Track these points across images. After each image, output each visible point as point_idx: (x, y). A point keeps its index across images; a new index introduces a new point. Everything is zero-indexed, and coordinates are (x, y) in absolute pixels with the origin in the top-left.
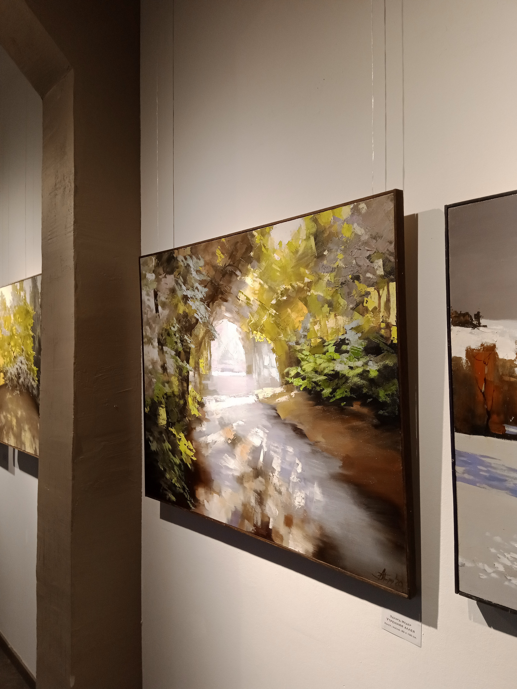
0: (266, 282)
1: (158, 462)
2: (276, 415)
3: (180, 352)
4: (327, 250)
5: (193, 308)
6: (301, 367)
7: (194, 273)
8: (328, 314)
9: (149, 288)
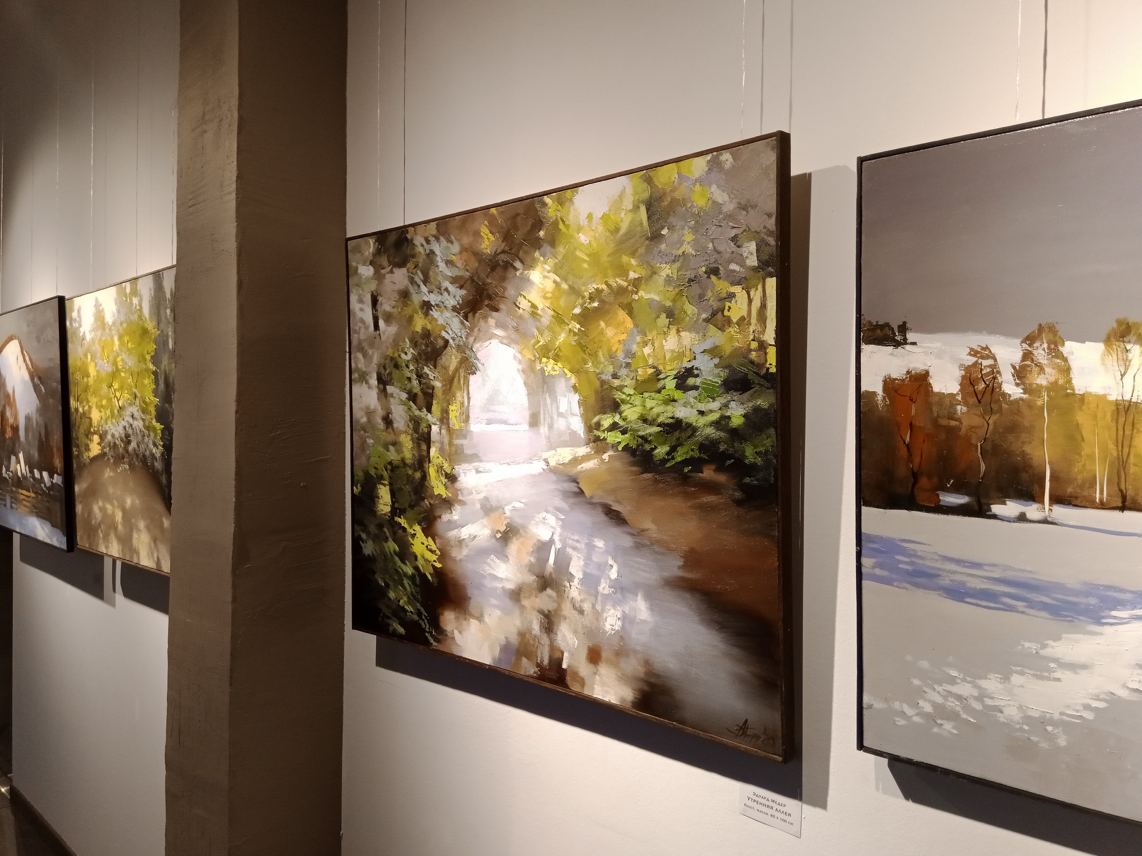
0: (565, 279)
1: (375, 573)
2: (576, 490)
3: (416, 394)
4: (666, 228)
5: (439, 323)
6: (620, 413)
7: (442, 265)
8: (667, 329)
9: (363, 290)
